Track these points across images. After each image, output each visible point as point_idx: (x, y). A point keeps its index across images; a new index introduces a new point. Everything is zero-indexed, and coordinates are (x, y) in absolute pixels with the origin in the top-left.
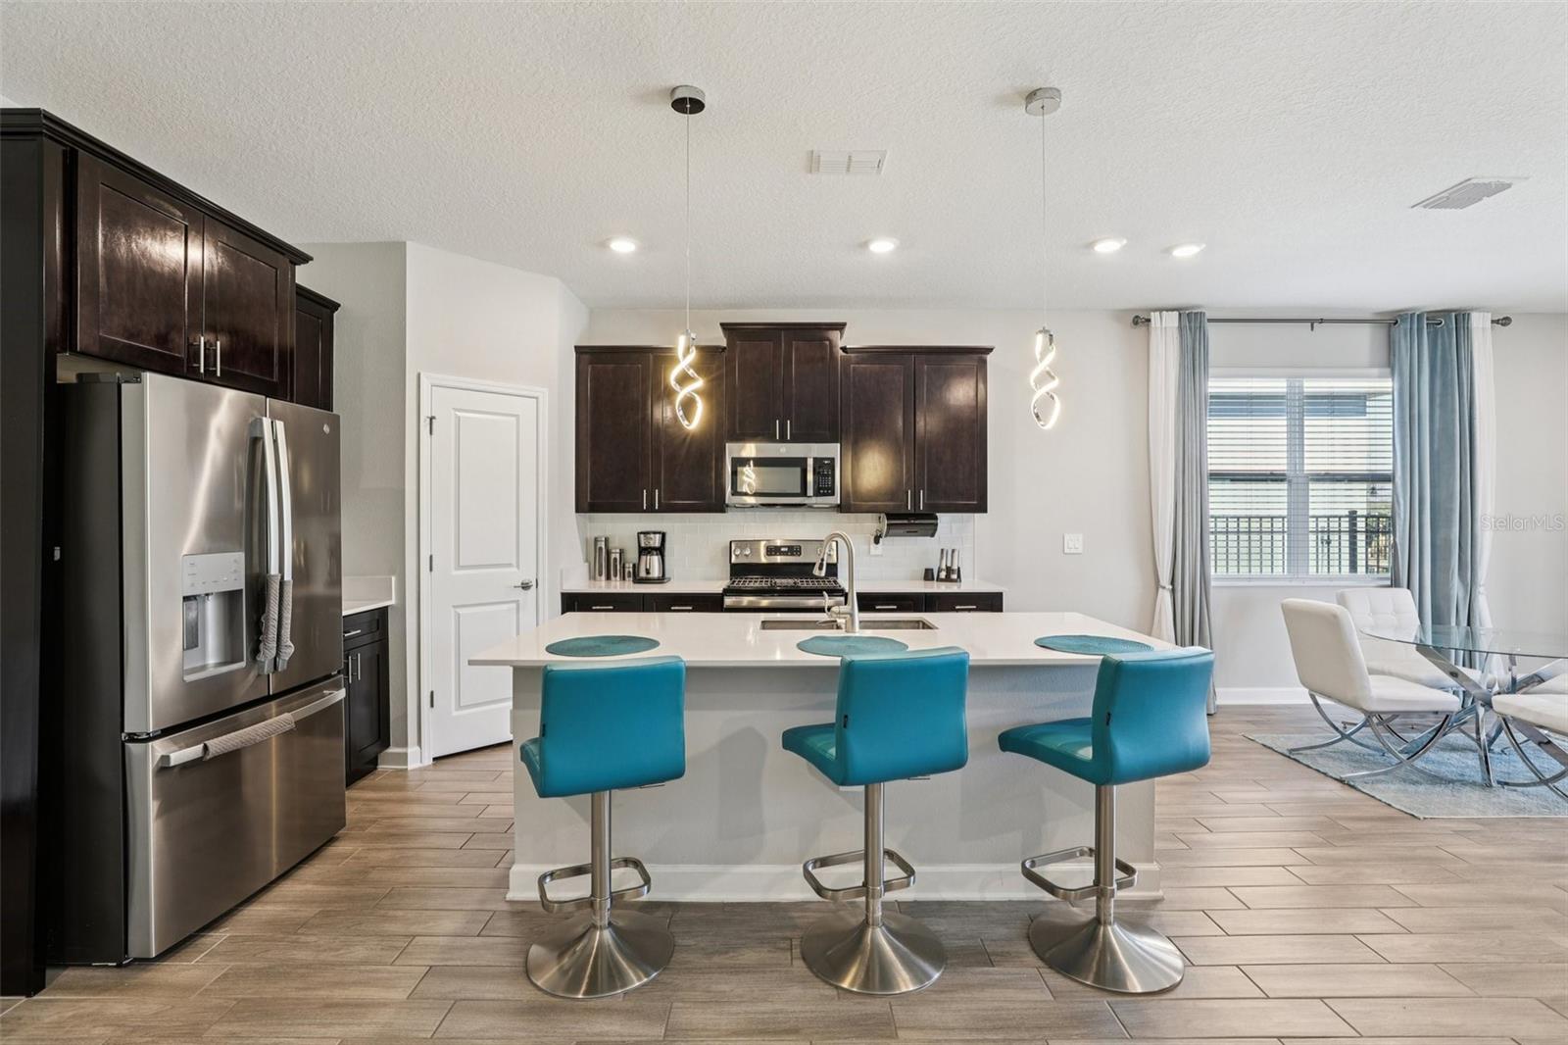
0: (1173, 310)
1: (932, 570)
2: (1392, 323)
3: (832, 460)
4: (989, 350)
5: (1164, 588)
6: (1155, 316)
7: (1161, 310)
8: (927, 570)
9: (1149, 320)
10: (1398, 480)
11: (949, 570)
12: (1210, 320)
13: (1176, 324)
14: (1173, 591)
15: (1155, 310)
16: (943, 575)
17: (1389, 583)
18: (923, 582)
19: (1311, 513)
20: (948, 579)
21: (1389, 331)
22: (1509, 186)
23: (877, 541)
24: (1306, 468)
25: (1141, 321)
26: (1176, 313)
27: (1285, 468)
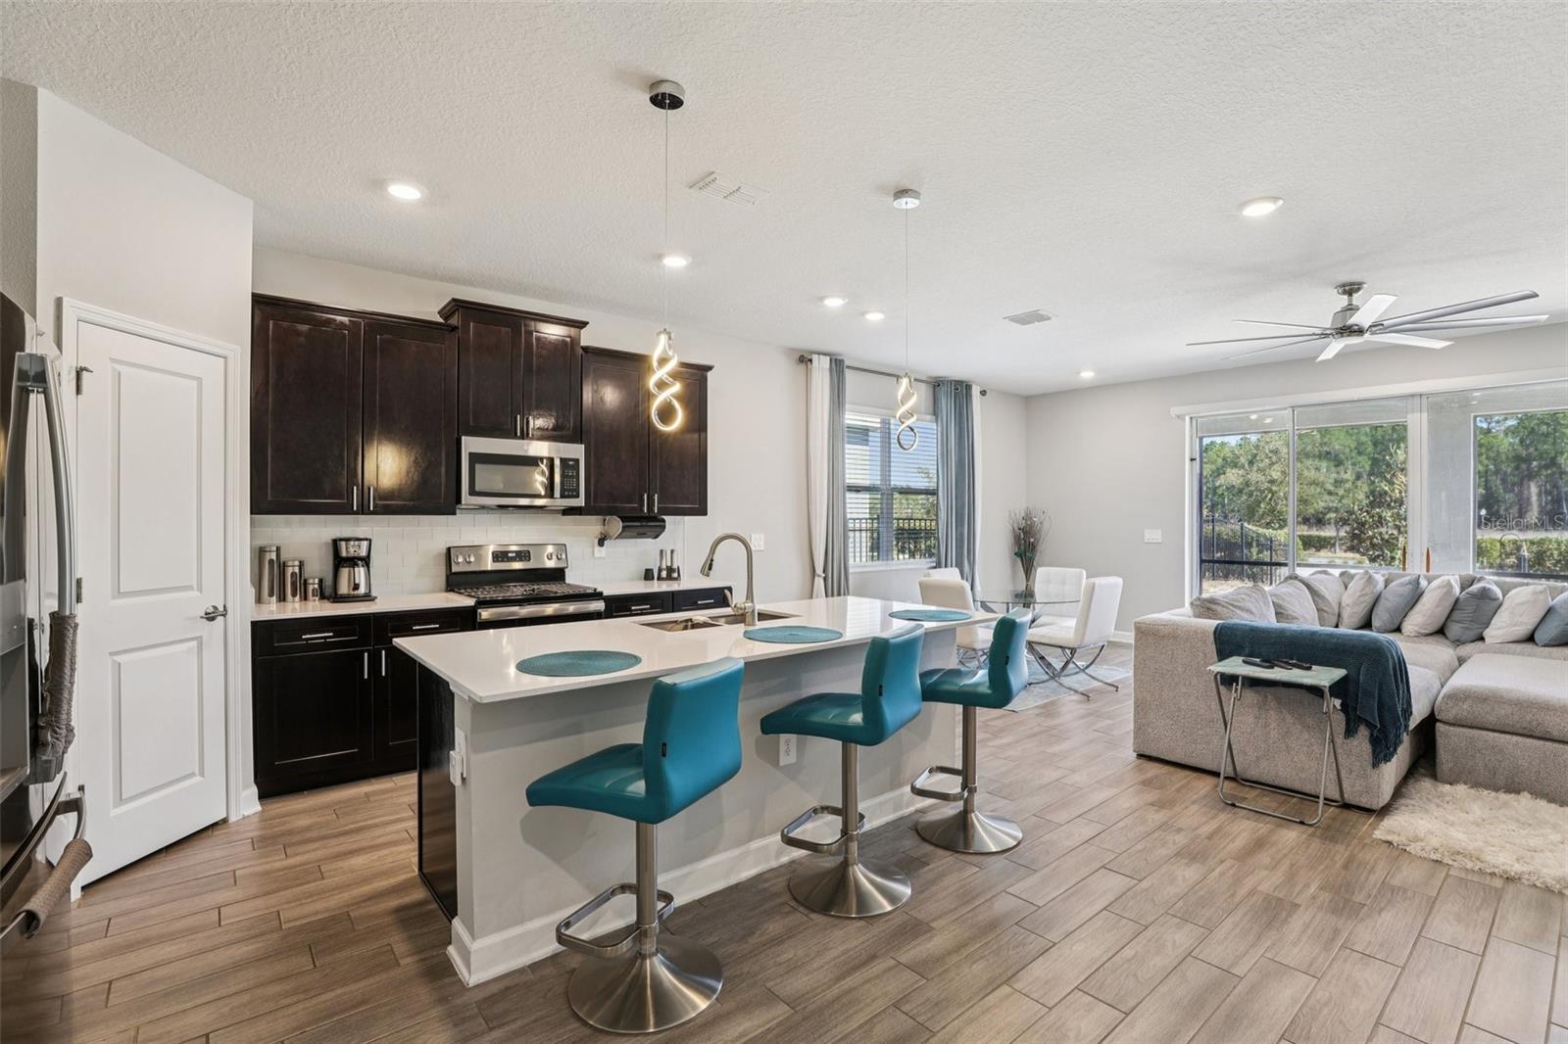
0: (825, 354)
1: (652, 570)
2: (936, 384)
3: (577, 461)
4: (710, 368)
5: (819, 576)
6: (815, 357)
7: (819, 354)
8: (647, 570)
9: (811, 361)
10: (940, 494)
11: (670, 570)
12: (848, 367)
13: (828, 367)
14: (825, 579)
15: (816, 353)
16: (664, 574)
17: (934, 564)
18: (643, 582)
19: (895, 516)
20: (669, 577)
21: (934, 391)
22: (1049, 319)
23: (601, 543)
24: (892, 483)
25: (804, 360)
26: (828, 358)
27: (879, 482)
